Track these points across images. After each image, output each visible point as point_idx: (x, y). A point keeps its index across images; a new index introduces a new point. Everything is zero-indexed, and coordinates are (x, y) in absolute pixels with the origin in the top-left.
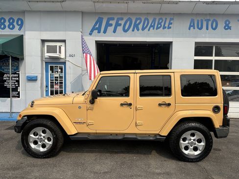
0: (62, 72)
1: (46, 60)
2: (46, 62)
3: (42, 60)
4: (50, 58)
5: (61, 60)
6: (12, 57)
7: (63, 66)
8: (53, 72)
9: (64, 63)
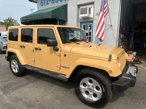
0: (91, 29)
1: (81, 20)
2: (81, 22)
3: (78, 21)
4: (83, 19)
5: (91, 19)
6: (59, 20)
7: (92, 24)
8: (84, 29)
9: (92, 22)
